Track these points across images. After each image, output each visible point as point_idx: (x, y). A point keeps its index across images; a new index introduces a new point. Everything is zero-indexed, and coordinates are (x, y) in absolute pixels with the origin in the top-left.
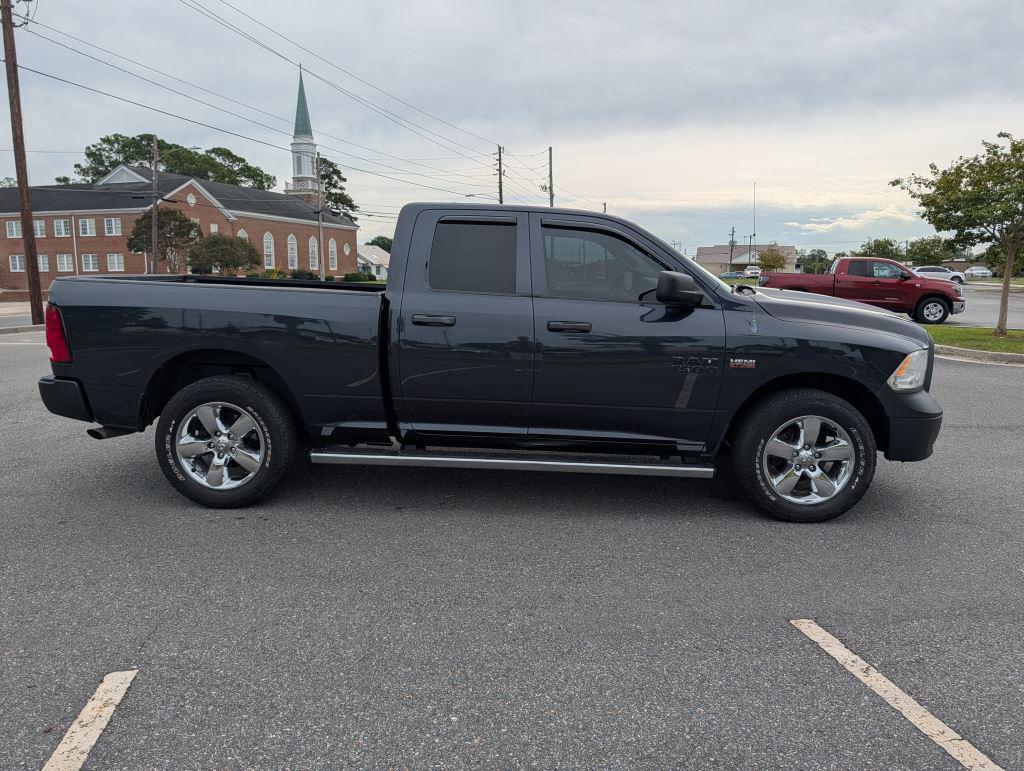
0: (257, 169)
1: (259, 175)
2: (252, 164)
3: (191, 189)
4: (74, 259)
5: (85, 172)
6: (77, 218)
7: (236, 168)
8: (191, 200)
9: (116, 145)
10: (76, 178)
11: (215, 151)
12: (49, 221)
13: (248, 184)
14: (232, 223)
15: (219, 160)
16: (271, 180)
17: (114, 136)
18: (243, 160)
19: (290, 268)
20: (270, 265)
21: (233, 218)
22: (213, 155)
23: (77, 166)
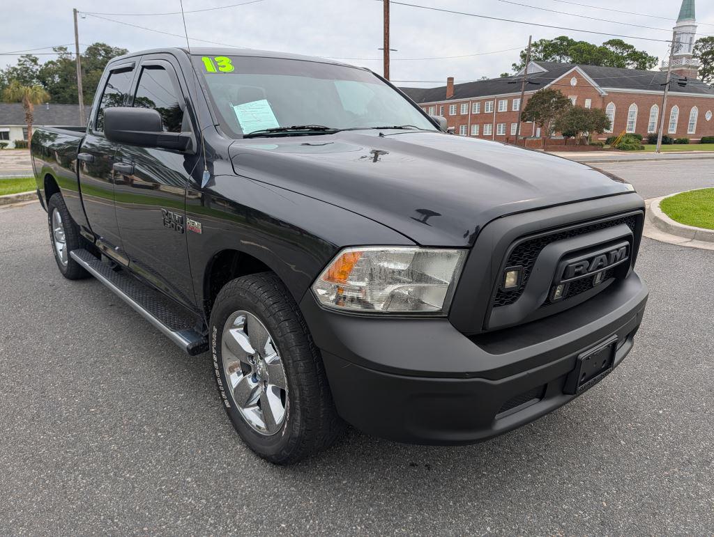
0: (644, 52)
1: (643, 58)
2: (639, 49)
3: (575, 74)
4: (493, 127)
5: (519, 69)
6: (498, 99)
7: (625, 54)
8: (574, 82)
9: (540, 47)
10: (512, 73)
11: (612, 43)
12: (482, 103)
13: (631, 66)
14: (604, 98)
15: (612, 49)
16: (653, 60)
17: (540, 41)
18: (632, 47)
19: (649, 132)
20: (631, 130)
21: (605, 94)
22: (608, 46)
23: (514, 65)
